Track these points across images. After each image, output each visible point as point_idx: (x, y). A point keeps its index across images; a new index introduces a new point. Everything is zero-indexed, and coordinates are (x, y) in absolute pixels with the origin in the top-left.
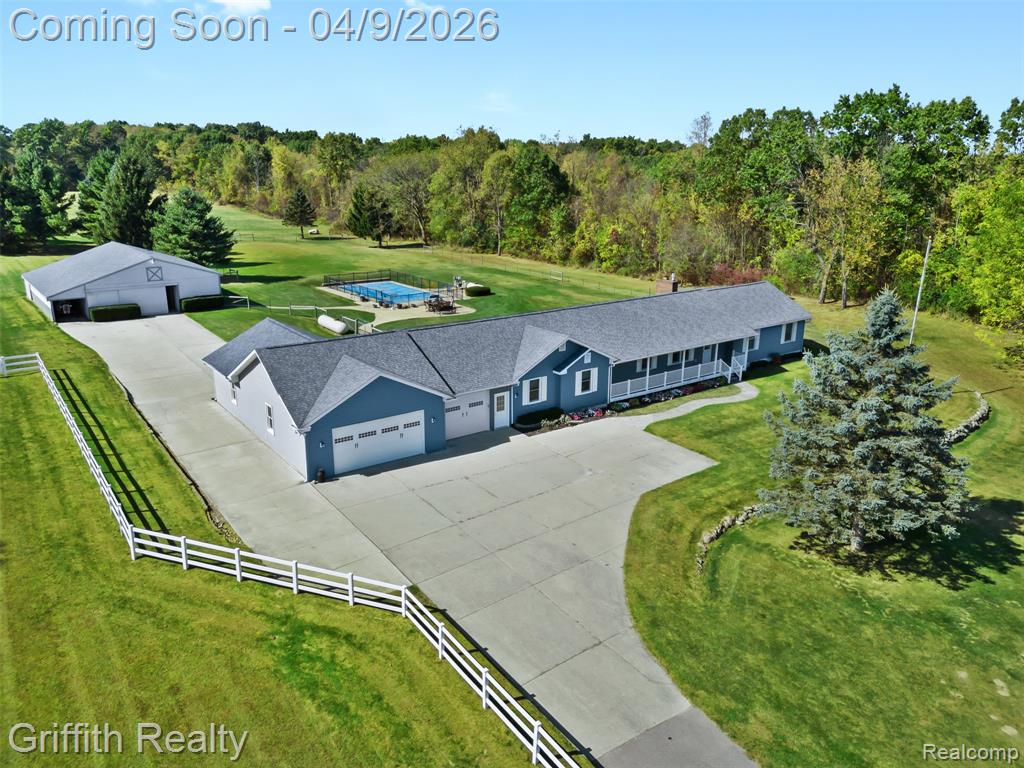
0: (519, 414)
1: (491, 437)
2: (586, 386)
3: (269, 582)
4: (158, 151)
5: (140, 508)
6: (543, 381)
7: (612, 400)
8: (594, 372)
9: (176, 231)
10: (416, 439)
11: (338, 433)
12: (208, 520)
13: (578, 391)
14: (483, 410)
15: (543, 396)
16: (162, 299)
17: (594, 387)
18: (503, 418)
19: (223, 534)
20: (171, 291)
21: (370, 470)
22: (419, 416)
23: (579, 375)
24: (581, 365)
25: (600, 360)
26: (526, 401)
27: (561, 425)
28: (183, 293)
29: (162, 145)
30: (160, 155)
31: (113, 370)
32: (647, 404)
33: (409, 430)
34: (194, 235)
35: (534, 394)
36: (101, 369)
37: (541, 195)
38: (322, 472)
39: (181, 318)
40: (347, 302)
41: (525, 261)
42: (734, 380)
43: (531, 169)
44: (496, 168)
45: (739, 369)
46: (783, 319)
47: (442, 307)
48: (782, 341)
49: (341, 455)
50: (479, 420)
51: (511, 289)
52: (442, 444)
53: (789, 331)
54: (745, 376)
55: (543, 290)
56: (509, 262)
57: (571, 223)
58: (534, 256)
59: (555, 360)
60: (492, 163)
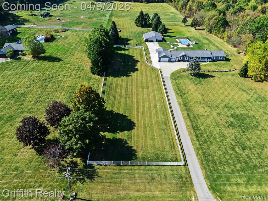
1: (175, 62)
2: (187, 59)
3: (152, 66)
5: (147, 61)
6: (182, 58)
8: (188, 58)
9: (160, 29)
11: (161, 58)
12: (151, 62)
13: (186, 59)
14: (175, 59)
15: (182, 59)
16: (156, 41)
17: (188, 59)
18: (177, 60)
19: (152, 63)
20: (157, 39)
21: (163, 62)
22: (168, 58)
23: (186, 58)
24: (186, 57)
25: (189, 57)
26: (180, 59)
27: (182, 62)
28: (158, 40)
31: (149, 49)
33: (167, 59)
34: (162, 30)
35: (181, 59)
36: (148, 49)
37: (221, 25)
38: (159, 61)
39: (157, 43)
40: (177, 42)
41: (215, 37)
42: (207, 62)
43: (220, 21)
44: (214, 20)
45: (208, 61)
46: (220, 56)
47: (188, 45)
48: (219, 58)
49: (161, 60)
50: (174, 60)
51: (203, 43)
52: (170, 61)
53: (221, 57)
54: (209, 62)
55: (208, 44)
56: (212, 36)
57: (224, 31)
58: (217, 36)
59: (183, 56)
60: (214, 18)
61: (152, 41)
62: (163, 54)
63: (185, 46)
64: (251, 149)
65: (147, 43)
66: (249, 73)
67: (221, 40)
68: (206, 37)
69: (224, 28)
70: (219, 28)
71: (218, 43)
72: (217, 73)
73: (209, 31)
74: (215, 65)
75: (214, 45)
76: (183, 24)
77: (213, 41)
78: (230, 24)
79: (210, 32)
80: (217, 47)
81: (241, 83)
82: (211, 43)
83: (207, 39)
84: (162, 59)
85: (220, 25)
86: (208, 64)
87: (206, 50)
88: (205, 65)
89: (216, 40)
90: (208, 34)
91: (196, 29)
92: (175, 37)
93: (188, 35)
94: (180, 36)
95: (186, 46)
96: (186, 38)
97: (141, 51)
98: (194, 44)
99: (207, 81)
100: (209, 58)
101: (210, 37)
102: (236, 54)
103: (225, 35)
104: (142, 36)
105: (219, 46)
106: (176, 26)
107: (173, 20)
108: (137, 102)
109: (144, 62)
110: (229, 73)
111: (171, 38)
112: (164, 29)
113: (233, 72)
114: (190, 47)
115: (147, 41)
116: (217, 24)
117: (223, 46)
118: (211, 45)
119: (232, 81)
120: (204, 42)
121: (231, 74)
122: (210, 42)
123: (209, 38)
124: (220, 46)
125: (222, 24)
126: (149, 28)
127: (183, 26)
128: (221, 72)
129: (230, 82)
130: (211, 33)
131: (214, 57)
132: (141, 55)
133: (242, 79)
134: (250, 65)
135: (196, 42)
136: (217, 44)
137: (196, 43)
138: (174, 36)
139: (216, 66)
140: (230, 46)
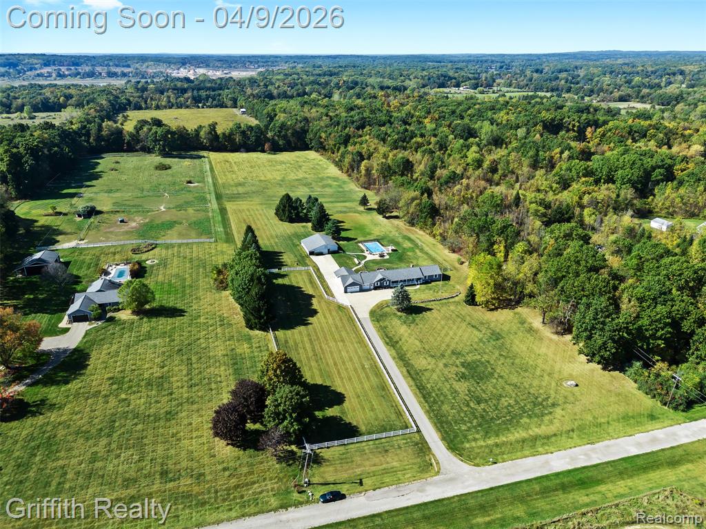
0: (374, 287)
1: (370, 290)
3: (338, 303)
4: (321, 138)
5: (327, 293)
6: (379, 283)
7: (391, 286)
8: (388, 282)
9: (330, 229)
10: (358, 289)
11: (348, 288)
12: (332, 295)
13: (385, 284)
15: (379, 285)
16: (327, 252)
17: (388, 284)
18: (372, 287)
19: (334, 297)
20: (329, 250)
21: (351, 292)
22: (359, 286)
23: (385, 282)
26: (376, 285)
27: (381, 289)
29: (323, 135)
30: (322, 140)
31: (321, 270)
33: (357, 288)
34: (333, 231)
36: (318, 269)
37: (427, 215)
38: (346, 292)
39: (330, 256)
40: (363, 251)
41: (421, 232)
43: (425, 208)
44: (415, 206)
45: (419, 283)
47: (382, 256)
48: (434, 277)
49: (348, 290)
50: (368, 287)
51: (405, 249)
52: (362, 290)
53: (436, 276)
54: (421, 284)
55: (412, 250)
56: (416, 232)
57: (434, 224)
58: (424, 231)
59: (381, 280)
60: (414, 203)
61: (321, 254)
62: (350, 281)
63: (377, 257)
64: (486, 401)
65: (313, 257)
66: (478, 299)
67: (431, 240)
68: (405, 234)
69: (433, 219)
70: (425, 218)
71: (428, 246)
72: (434, 302)
73: (409, 222)
74: (430, 289)
75: (422, 250)
76: (362, 208)
77: (420, 243)
78: (441, 212)
79: (412, 223)
80: (427, 253)
81: (469, 315)
82: (416, 245)
83: (410, 239)
86: (419, 289)
87: (413, 266)
88: (416, 291)
89: (423, 240)
90: (408, 227)
91: (386, 218)
92: (356, 239)
93: (377, 232)
94: (364, 236)
95: (379, 258)
96: (374, 240)
97: (310, 276)
98: (390, 251)
99: (423, 317)
100: (420, 279)
101: (413, 234)
102: (457, 265)
103: (437, 231)
104: (298, 243)
105: (431, 252)
106: (350, 214)
107: (342, 199)
108: (335, 364)
109: (321, 296)
110: (451, 300)
111: (350, 242)
113: (457, 299)
114: (385, 258)
115: (312, 253)
116: (421, 212)
117: (437, 251)
118: (417, 251)
119: (456, 313)
120: (405, 246)
121: (455, 302)
123: (412, 237)
125: (429, 213)
126: (304, 224)
127: (362, 212)
128: (440, 300)
129: (454, 316)
130: (413, 225)
131: (425, 277)
132: (312, 282)
133: (470, 308)
134: (478, 288)
135: (393, 248)
136: (426, 249)
137: (392, 250)
138: (352, 237)
139: (431, 291)
140: (446, 252)
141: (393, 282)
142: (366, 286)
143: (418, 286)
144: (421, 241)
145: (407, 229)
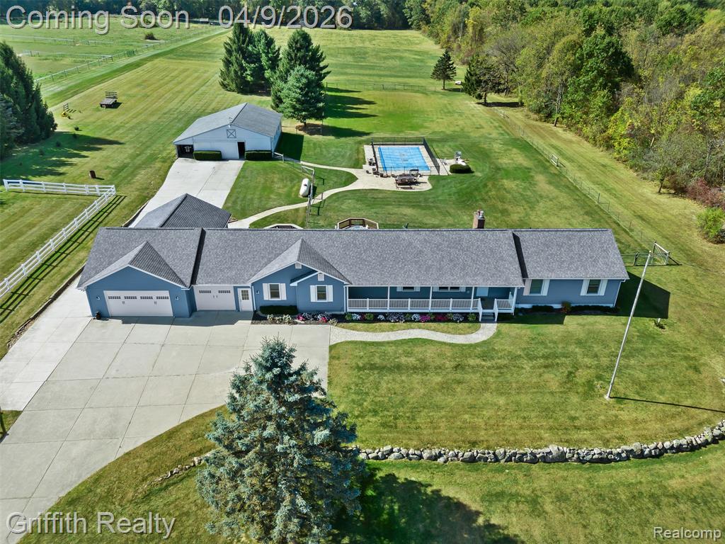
0: (261, 305)
1: (234, 315)
2: (322, 294)
6: (282, 288)
7: (348, 310)
8: (330, 290)
10: (165, 307)
11: (108, 293)
13: (314, 298)
14: (232, 297)
15: (283, 296)
16: (234, 151)
17: (330, 298)
18: (248, 305)
22: (166, 293)
23: (313, 290)
24: (314, 281)
25: (337, 284)
26: (267, 296)
27: (282, 322)
28: (248, 148)
32: (380, 321)
33: (159, 301)
35: (275, 293)
37: (594, 81)
39: (236, 164)
40: (356, 162)
41: (569, 135)
42: (488, 319)
43: (590, 55)
44: (561, 51)
45: (496, 310)
46: (586, 275)
47: (407, 181)
48: (584, 292)
49: (113, 306)
50: (227, 302)
51: (498, 169)
53: (594, 284)
54: (503, 318)
55: (524, 174)
56: (555, 135)
57: (611, 108)
58: (579, 132)
59: (292, 274)
60: (558, 46)
63: (389, 185)
67: (600, 155)
68: (520, 134)
69: (611, 91)
70: (588, 90)
71: (581, 167)
72: (558, 471)
73: (538, 111)
75: (557, 177)
76: (438, 85)
77: (555, 157)
78: (644, 73)
79: (546, 113)
80: (572, 189)
82: (544, 165)
83: (526, 147)
84: (116, 301)
85: (592, 75)
87: (481, 224)
88: (462, 361)
89: (569, 153)
90: (535, 123)
91: (486, 104)
92: (366, 134)
93: (437, 125)
94: (393, 131)
95: (393, 188)
96: (415, 142)
98: (445, 170)
100: (504, 293)
101: (543, 137)
102: (698, 242)
103: (621, 125)
105: (586, 185)
106: (404, 93)
107: (408, 74)
111: (343, 139)
112: (303, 95)
114: (416, 188)
115: (184, 151)
116: (576, 69)
117: (611, 184)
118: (541, 179)
120: (504, 161)
122: (540, 161)
123: (537, 142)
124: (594, 183)
125: (601, 73)
128: (604, 460)
130: (549, 116)
131: (537, 284)
135: (460, 162)
136: (573, 173)
137: (456, 170)
138: (360, 130)
140: (649, 190)
141: (355, 293)
142: (211, 295)
143: (486, 331)
144: (560, 153)
145: (528, 126)
